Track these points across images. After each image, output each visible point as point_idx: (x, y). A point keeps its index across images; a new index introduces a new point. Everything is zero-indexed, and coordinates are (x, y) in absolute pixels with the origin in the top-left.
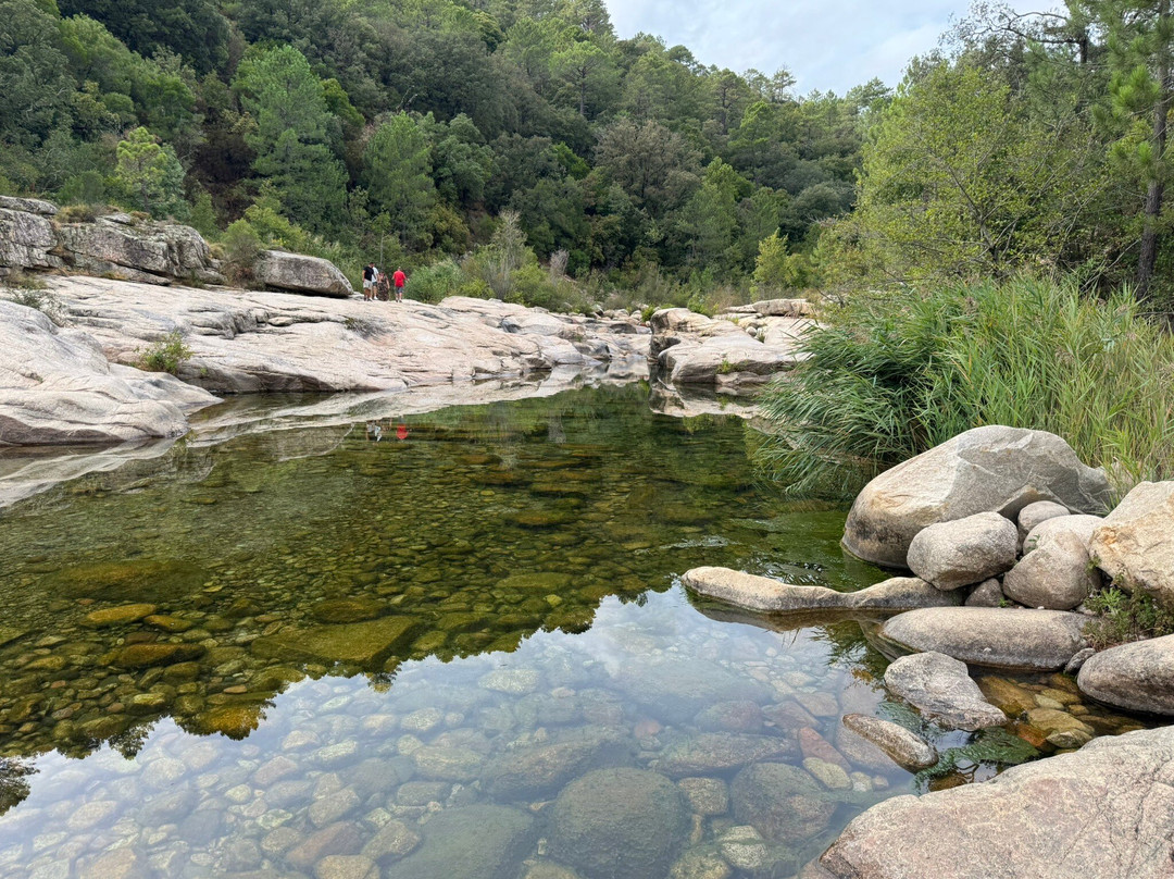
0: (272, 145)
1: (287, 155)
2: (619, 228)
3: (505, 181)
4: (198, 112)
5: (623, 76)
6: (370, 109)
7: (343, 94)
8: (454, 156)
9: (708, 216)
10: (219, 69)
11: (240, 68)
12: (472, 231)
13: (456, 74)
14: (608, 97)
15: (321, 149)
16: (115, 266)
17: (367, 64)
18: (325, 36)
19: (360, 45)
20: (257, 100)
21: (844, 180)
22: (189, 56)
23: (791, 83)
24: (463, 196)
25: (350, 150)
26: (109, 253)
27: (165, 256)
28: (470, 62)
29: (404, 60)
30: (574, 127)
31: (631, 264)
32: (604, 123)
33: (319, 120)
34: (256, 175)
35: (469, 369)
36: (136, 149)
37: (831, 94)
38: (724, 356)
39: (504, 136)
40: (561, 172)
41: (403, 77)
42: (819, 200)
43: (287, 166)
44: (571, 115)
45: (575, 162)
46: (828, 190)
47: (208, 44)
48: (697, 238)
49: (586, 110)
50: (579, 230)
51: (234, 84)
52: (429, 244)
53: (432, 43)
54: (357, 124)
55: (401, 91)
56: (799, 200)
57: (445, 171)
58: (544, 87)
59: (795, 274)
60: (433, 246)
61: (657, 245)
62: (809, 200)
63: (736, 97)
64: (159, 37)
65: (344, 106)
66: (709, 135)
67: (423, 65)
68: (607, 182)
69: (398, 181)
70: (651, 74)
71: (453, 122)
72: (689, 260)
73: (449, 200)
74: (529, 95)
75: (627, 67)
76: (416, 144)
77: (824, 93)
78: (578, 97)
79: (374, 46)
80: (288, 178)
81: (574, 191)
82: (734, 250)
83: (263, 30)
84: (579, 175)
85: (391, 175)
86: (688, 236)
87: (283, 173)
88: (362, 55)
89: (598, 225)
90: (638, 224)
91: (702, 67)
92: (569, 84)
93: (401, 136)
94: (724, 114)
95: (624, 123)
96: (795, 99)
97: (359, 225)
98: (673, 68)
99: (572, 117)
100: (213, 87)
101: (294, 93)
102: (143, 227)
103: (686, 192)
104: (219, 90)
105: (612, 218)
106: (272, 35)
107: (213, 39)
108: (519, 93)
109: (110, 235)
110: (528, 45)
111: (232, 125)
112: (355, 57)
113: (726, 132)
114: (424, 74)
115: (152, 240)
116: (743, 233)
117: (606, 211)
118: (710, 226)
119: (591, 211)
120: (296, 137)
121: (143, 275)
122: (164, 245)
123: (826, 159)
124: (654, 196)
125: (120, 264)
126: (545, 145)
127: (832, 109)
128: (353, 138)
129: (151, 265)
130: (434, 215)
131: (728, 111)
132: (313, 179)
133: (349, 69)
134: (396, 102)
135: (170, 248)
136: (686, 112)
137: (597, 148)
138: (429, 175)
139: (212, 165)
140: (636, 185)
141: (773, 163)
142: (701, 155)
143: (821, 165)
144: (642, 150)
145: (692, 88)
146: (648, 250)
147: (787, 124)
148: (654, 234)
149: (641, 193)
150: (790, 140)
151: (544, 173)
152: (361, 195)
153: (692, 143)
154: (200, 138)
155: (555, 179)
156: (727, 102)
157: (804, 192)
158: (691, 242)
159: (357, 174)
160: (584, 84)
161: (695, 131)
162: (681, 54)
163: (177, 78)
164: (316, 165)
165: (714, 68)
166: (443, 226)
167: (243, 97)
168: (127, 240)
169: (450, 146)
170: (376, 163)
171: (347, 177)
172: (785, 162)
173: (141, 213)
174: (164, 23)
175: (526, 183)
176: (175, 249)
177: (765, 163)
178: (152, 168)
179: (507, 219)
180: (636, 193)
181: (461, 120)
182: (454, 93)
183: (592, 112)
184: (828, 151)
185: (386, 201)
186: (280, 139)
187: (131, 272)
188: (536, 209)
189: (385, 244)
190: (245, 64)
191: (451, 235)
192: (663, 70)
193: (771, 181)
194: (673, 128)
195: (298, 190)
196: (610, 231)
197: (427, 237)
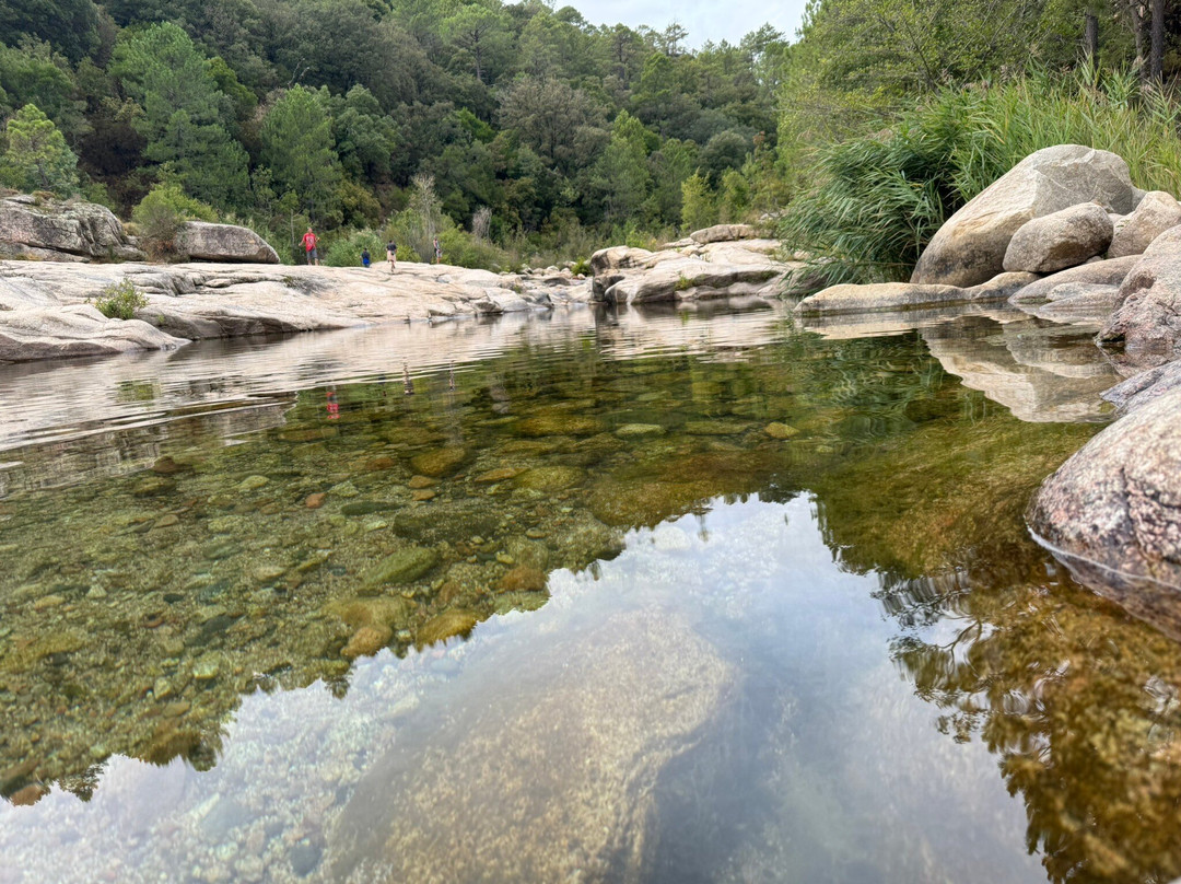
0: (163, 130)
1: (180, 139)
2: (533, 190)
3: (410, 151)
4: (79, 99)
5: (516, 38)
6: (262, 87)
7: (230, 72)
8: (355, 128)
9: (621, 170)
10: (92, 56)
11: (115, 52)
12: (382, 205)
13: (346, 45)
14: (503, 61)
15: (217, 129)
16: (26, 248)
17: (250, 43)
18: (202, 15)
19: (240, 22)
20: (140, 83)
21: (749, 125)
22: (57, 44)
23: (683, 35)
24: (369, 171)
25: (246, 130)
26: (18, 234)
27: (79, 234)
28: (359, 31)
29: (289, 34)
30: (473, 92)
31: (550, 226)
32: (504, 86)
33: (208, 100)
34: (149, 162)
35: (424, 312)
36: (27, 128)
37: (724, 43)
38: (680, 273)
39: (403, 105)
40: (467, 137)
41: (290, 52)
42: (727, 146)
43: (181, 151)
44: (468, 81)
45: (480, 126)
46: (736, 136)
47: (75, 30)
48: (613, 194)
49: (483, 75)
50: (492, 196)
51: (112, 70)
52: (340, 221)
53: (316, 14)
54: (249, 103)
55: (290, 67)
56: (707, 149)
57: (347, 145)
58: (438, 55)
59: (734, 193)
60: (345, 223)
61: (573, 204)
62: (718, 148)
63: (631, 51)
64: (22, 26)
65: (233, 85)
66: (611, 92)
67: (309, 37)
68: (515, 144)
69: (301, 157)
70: (545, 34)
71: (349, 94)
72: (608, 216)
73: (354, 175)
74: (424, 63)
75: (519, 30)
76: (316, 118)
77: (718, 44)
78: (473, 62)
79: (256, 22)
80: (184, 162)
81: (482, 155)
82: (651, 203)
83: (133, 12)
84: (486, 139)
85: (292, 152)
86: (604, 193)
87: (178, 157)
88: (244, 31)
89: (511, 190)
90: (552, 185)
91: (591, 27)
92: (462, 50)
93: (298, 112)
94: (622, 69)
95: (523, 83)
96: (689, 51)
97: (266, 206)
98: (566, 28)
99: (470, 83)
100: (89, 74)
101: (179, 71)
102: (49, 205)
103: (597, 147)
104: (96, 77)
105: (525, 180)
106: (144, 18)
107: (81, 24)
108: (412, 61)
109: (16, 215)
110: (416, 12)
111: (114, 113)
112: (236, 34)
113: (627, 88)
114: (312, 47)
115: (62, 217)
116: (657, 186)
117: (518, 175)
118: (625, 180)
119: (502, 175)
120: (189, 118)
121: (57, 254)
122: (76, 222)
123: (729, 105)
124: (564, 155)
125: (31, 245)
126: (447, 110)
127: (727, 58)
128: (246, 118)
129: (65, 244)
130: (342, 192)
131: (626, 66)
132: (211, 162)
133: (232, 47)
134: (286, 79)
135: (83, 224)
136: (584, 71)
137: (501, 111)
138: (332, 149)
139: (100, 157)
140: (545, 146)
141: (677, 114)
142: (607, 110)
143: (725, 112)
144: (546, 109)
145: (587, 45)
146: (565, 210)
147: (686, 75)
148: (569, 193)
149: (550, 153)
150: (692, 91)
151: (449, 141)
152: (265, 174)
153: (595, 99)
154: (84, 126)
155: (461, 145)
156: (624, 58)
157: (712, 139)
158: (607, 198)
159: (256, 154)
160: (478, 48)
161: (596, 88)
162: (569, 14)
163: (52, 65)
164: (213, 147)
165: (604, 27)
166: (352, 201)
167: (124, 80)
168: (36, 219)
169: (349, 119)
170: (275, 142)
171: (247, 156)
172: (689, 113)
173: (45, 193)
174: (25, 10)
175: (432, 151)
176: (88, 225)
177: (669, 115)
178: (49, 147)
179: (421, 184)
180: (545, 153)
181: (357, 91)
182: (346, 65)
183: (490, 77)
184: (727, 99)
185: (290, 180)
186: (171, 121)
187: (46, 253)
188: (446, 176)
189: (296, 223)
190: (121, 48)
191: (361, 211)
192: (556, 30)
193: (677, 132)
194: (575, 86)
195: (197, 174)
196: (525, 194)
197: (337, 214)
